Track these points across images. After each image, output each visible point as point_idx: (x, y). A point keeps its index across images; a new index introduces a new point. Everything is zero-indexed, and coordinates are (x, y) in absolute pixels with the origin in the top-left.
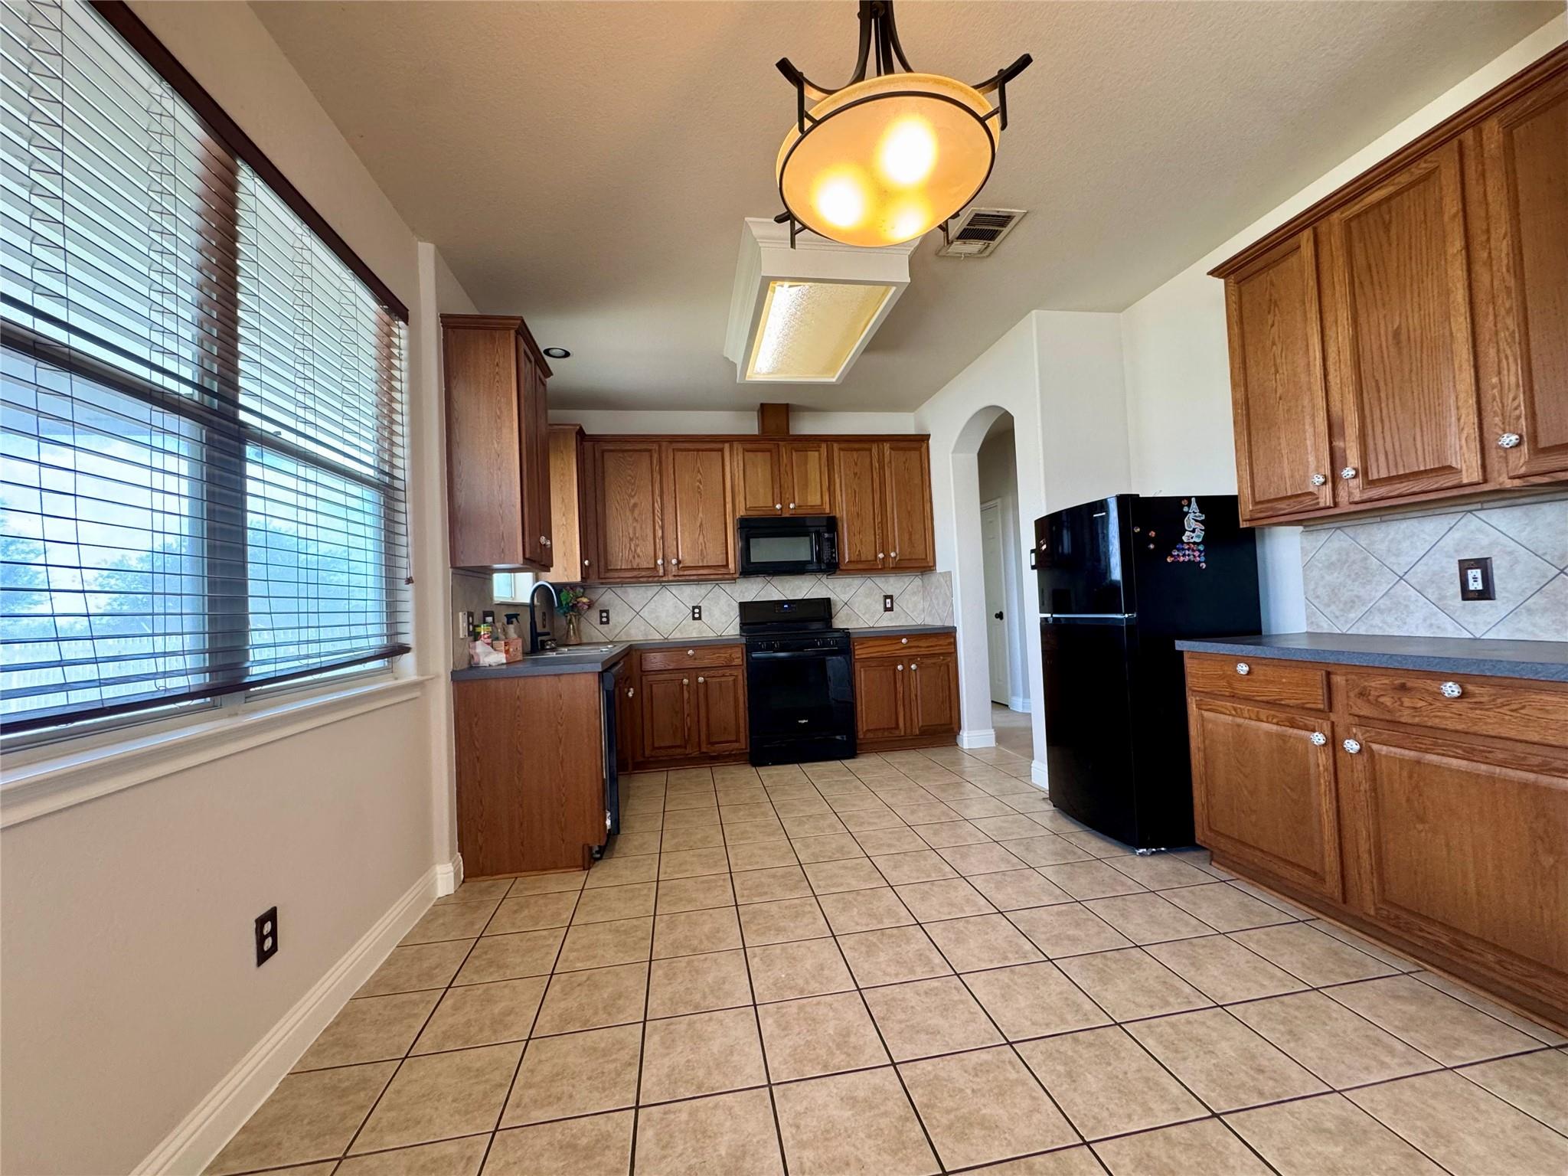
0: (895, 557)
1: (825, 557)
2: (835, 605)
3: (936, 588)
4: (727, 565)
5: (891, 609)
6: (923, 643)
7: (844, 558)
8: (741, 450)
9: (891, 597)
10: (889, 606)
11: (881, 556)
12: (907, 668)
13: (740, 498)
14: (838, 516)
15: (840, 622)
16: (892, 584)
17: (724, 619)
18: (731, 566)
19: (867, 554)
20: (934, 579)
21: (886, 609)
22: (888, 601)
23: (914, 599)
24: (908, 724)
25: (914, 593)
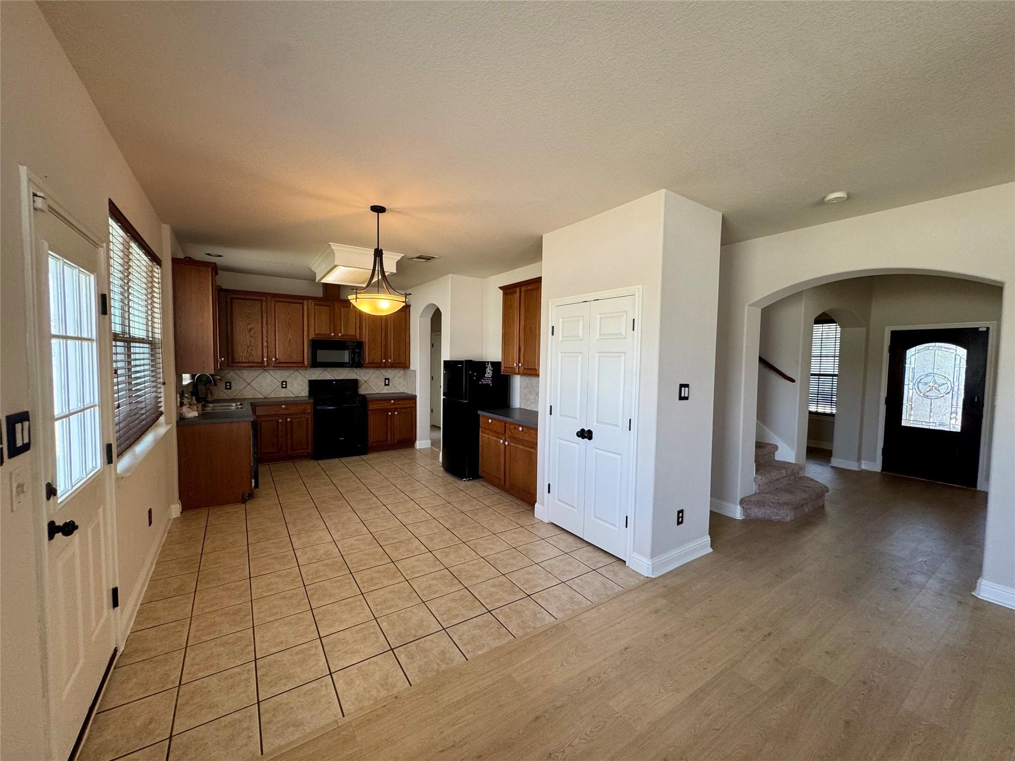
0: (391, 362)
1: (356, 360)
2: (360, 382)
3: (410, 376)
4: (303, 362)
5: (388, 385)
6: (401, 402)
7: (365, 360)
8: (313, 304)
9: (388, 379)
10: (387, 383)
11: (384, 361)
12: (393, 414)
13: (312, 328)
14: (363, 340)
15: (362, 391)
16: (389, 373)
17: (300, 388)
18: (306, 363)
19: (377, 360)
20: (409, 371)
21: (386, 385)
22: (387, 381)
23: (400, 380)
24: (392, 437)
25: (399, 378)
